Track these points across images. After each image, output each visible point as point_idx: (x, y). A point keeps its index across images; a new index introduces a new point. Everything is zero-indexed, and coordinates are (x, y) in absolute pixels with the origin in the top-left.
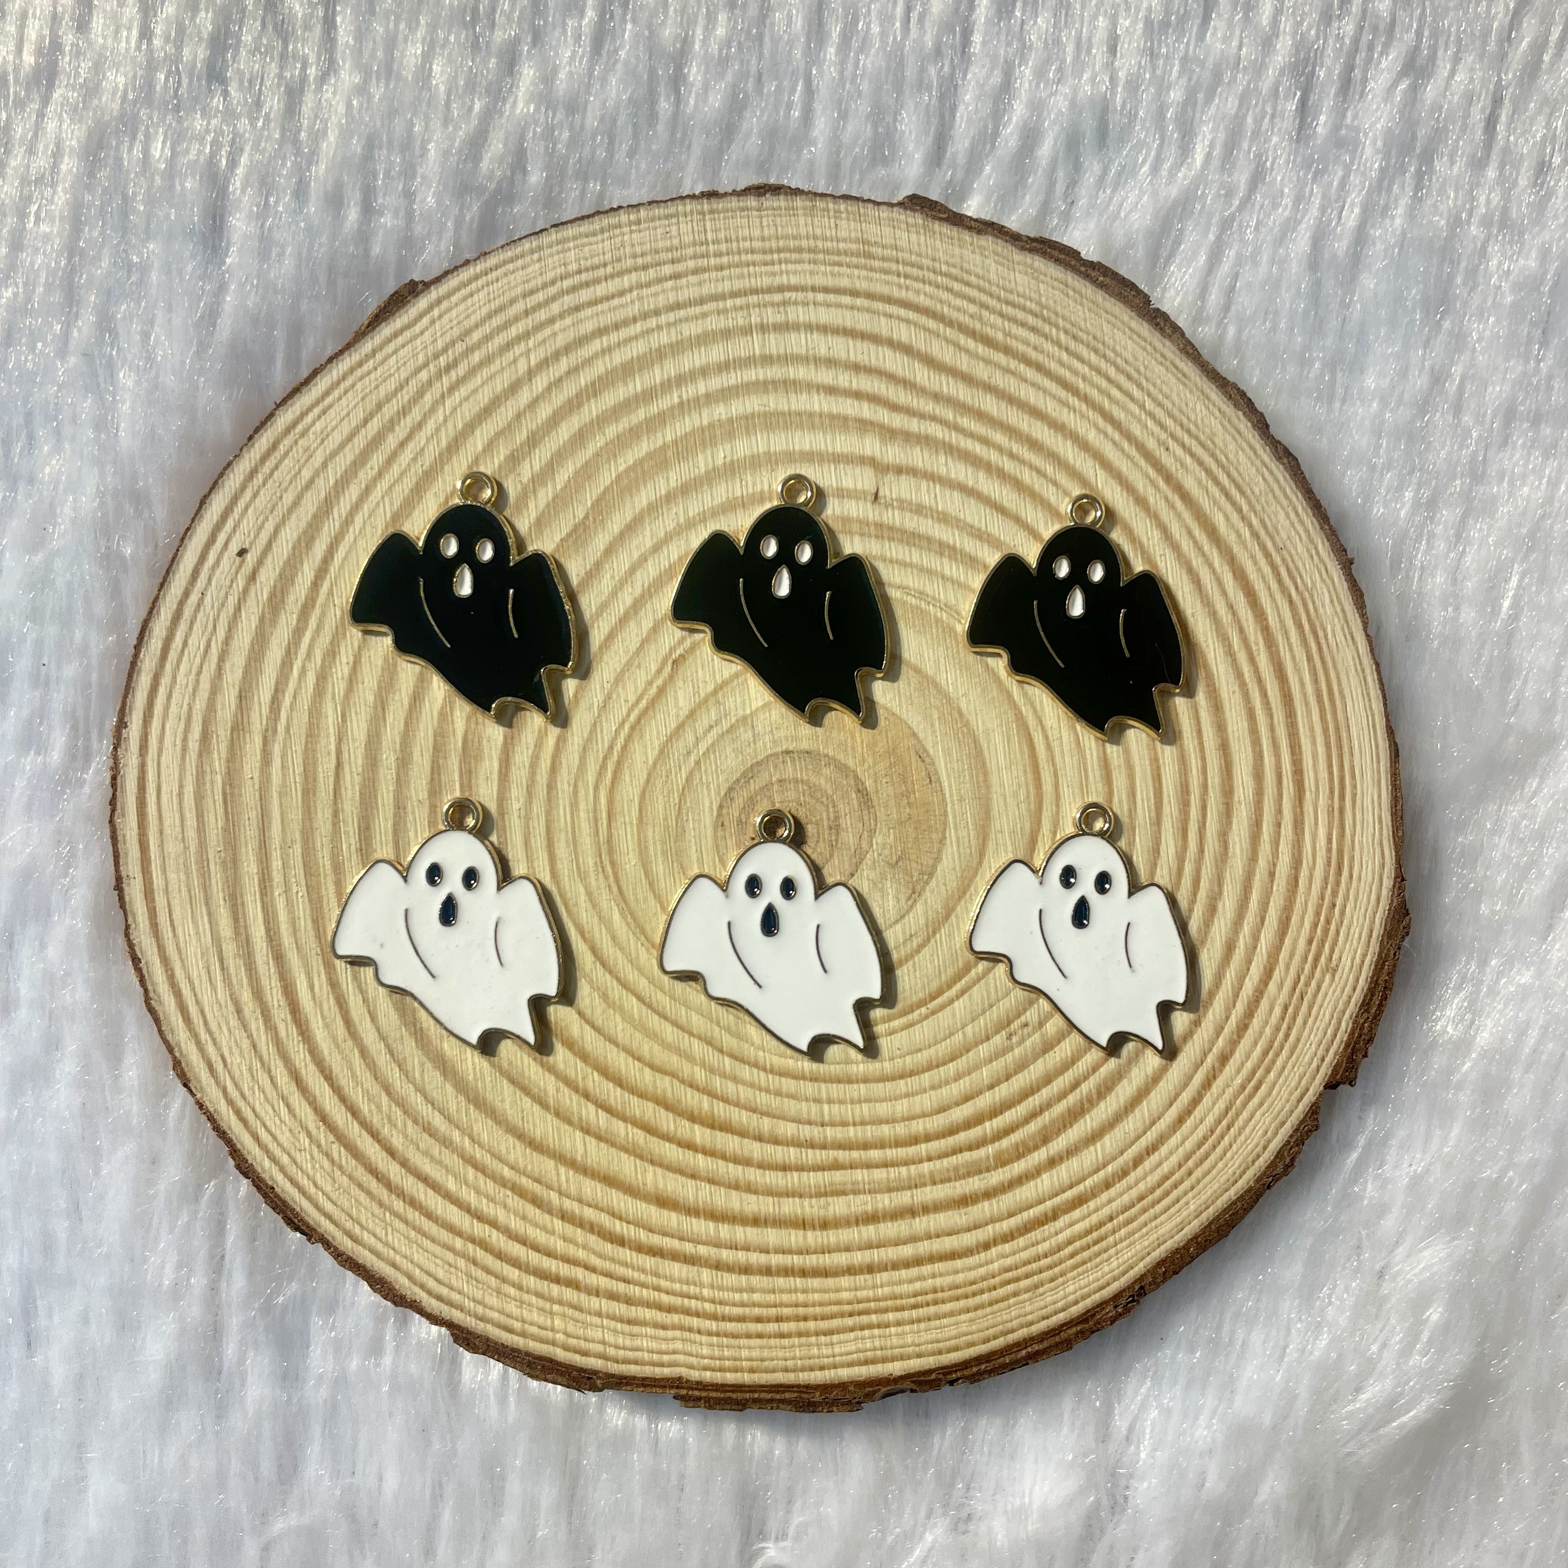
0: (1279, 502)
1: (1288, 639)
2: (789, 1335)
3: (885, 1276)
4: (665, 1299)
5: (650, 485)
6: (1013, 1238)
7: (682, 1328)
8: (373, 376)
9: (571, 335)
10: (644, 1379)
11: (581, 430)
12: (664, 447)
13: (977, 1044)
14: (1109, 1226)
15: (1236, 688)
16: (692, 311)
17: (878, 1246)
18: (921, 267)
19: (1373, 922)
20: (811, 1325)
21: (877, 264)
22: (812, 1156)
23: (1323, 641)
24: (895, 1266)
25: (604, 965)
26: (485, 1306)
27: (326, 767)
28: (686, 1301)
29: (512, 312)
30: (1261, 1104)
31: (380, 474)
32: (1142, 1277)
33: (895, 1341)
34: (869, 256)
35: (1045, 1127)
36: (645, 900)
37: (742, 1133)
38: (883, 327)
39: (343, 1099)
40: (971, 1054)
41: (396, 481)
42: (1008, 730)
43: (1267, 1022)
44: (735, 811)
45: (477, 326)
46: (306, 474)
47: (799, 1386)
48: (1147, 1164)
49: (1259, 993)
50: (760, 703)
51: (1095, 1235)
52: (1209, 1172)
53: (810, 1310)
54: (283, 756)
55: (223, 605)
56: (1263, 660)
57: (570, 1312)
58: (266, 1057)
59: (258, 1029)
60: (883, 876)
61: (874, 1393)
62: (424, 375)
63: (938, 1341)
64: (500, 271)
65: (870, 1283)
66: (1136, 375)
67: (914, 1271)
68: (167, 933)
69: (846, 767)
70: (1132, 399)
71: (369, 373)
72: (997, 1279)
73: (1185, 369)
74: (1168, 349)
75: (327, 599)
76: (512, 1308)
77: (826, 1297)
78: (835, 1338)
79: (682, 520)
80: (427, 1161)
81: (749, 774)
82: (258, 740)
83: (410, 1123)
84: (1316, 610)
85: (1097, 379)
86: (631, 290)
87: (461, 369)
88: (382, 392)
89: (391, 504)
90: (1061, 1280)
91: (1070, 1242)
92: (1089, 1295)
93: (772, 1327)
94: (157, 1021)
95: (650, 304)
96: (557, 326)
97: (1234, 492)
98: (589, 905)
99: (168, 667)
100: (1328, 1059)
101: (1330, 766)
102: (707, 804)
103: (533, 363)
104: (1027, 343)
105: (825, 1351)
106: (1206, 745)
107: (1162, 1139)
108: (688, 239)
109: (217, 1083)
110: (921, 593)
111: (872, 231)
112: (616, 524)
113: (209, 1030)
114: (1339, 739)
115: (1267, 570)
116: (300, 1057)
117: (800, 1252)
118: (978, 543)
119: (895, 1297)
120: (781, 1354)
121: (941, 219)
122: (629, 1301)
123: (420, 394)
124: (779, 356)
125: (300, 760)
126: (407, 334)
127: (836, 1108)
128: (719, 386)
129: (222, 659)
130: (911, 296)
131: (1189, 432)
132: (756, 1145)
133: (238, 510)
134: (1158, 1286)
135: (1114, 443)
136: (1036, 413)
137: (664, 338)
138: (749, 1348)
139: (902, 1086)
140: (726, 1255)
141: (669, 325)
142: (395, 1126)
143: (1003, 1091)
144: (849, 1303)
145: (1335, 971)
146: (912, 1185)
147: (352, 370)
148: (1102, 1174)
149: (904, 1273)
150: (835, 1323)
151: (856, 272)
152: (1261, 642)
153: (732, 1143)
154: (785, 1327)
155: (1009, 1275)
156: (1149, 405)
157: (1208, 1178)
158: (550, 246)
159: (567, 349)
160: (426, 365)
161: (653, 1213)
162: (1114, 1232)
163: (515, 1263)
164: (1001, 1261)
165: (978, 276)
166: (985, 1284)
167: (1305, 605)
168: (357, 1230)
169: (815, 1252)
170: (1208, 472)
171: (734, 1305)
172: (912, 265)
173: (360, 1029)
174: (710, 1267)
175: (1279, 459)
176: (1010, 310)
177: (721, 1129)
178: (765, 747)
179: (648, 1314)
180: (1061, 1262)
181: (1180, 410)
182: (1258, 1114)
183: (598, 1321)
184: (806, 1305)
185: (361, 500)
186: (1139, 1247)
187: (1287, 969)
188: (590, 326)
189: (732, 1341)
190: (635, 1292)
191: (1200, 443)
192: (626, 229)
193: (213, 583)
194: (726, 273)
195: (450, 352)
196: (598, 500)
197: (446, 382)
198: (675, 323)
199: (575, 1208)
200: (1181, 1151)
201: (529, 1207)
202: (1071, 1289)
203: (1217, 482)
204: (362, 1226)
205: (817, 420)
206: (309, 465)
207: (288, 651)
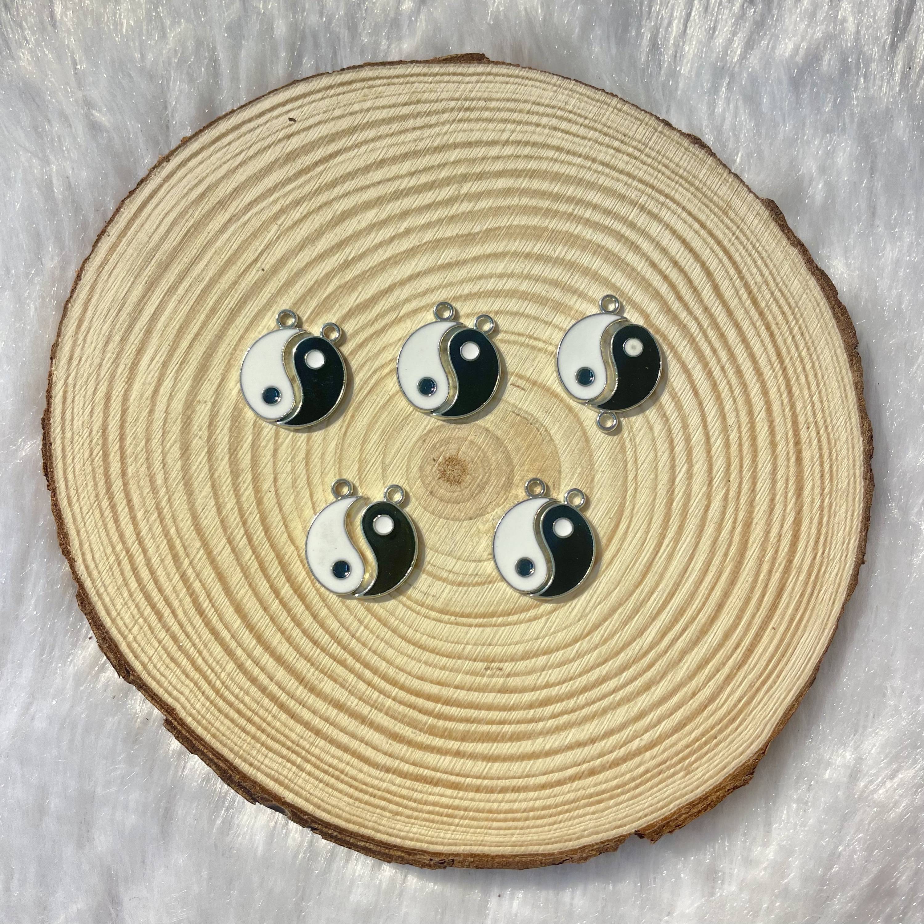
0: (847, 500)
1: (798, 576)
2: (248, 733)
3: (322, 743)
4: (200, 661)
5: (523, 243)
6: (405, 777)
7: (196, 684)
8: (427, 85)
9: (542, 139)
10: (155, 694)
11: (510, 188)
12: (546, 229)
13: (466, 659)
14: (462, 813)
15: (750, 580)
16: (613, 173)
17: (331, 724)
18: (748, 239)
19: (729, 763)
20: (264, 737)
21: (726, 220)
22: (335, 648)
23: (816, 592)
24: (332, 742)
25: (307, 464)
26: (106, 590)
27: (248, 256)
28: (210, 671)
29: (521, 106)
30: (594, 813)
31: (392, 135)
32: (457, 855)
33: (300, 782)
35: (468, 732)
36: (355, 447)
37: (308, 607)
38: (706, 254)
39: (122, 427)
40: (460, 662)
41: (397, 144)
42: (612, 507)
43: (631, 771)
44: (437, 438)
45: (498, 100)
46: (356, 107)
47: (231, 764)
48: (508, 796)
49: (639, 752)
51: (450, 811)
52: (537, 827)
53: (269, 729)
54: (233, 234)
55: (263, 139)
56: (776, 576)
57: (146, 628)
58: (102, 375)
59: (110, 358)
61: (268, 800)
62: (452, 104)
63: (322, 801)
64: (530, 83)
65: (311, 740)
66: (820, 377)
67: (339, 753)
68: (104, 275)
69: (511, 462)
70: (809, 388)
71: (426, 82)
72: (380, 793)
74: (848, 377)
75: (317, 175)
76: (119, 603)
77: (283, 729)
78: (270, 754)
79: (525, 272)
80: (138, 492)
82: (227, 216)
83: (145, 466)
84: (825, 572)
85: (797, 363)
86: (589, 140)
87: (474, 115)
88: (425, 96)
89: (386, 153)
90: (413, 821)
91: (434, 804)
92: (421, 841)
93: (242, 722)
94: (64, 315)
95: (593, 154)
96: (538, 129)
97: (827, 476)
99: (212, 148)
100: (649, 818)
101: (770, 661)
103: (511, 138)
104: (775, 319)
105: (260, 757)
106: (711, 598)
107: (525, 789)
108: (639, 137)
109: (68, 369)
111: (737, 202)
112: (490, 248)
113: (85, 340)
114: (786, 651)
115: (814, 530)
117: (288, 694)
118: (670, 400)
119: (318, 758)
120: (235, 739)
121: (776, 222)
124: (640, 228)
125: (239, 242)
126: (460, 78)
127: (367, 632)
128: (597, 220)
129: (241, 164)
130: (732, 250)
131: (826, 428)
132: (311, 619)
133: (308, 99)
134: (462, 866)
135: (782, 403)
136: (752, 356)
137: (588, 176)
138: (222, 723)
139: (410, 649)
140: (249, 664)
141: (596, 171)
142: (136, 463)
143: (461, 695)
144: (293, 742)
145: (689, 773)
146: (374, 706)
147: (418, 75)
148: (479, 781)
150: (277, 746)
151: (713, 216)
152: (783, 566)
153: (299, 608)
154: (249, 727)
155: (388, 796)
156: (816, 398)
157: (534, 830)
158: (566, 89)
159: (534, 144)
160: (458, 99)
161: (229, 612)
162: (462, 818)
163: (139, 581)
164: (389, 785)
165: (775, 266)
166: (371, 790)
168: (75, 500)
169: (296, 700)
170: (821, 456)
171: (232, 693)
172: (745, 235)
173: (159, 398)
174: (236, 664)
175: (865, 479)
176: (778, 294)
177: (299, 596)
179: (185, 662)
180: (421, 811)
181: (830, 413)
182: (588, 817)
183: (157, 645)
184: (269, 724)
185: (373, 140)
186: (468, 837)
187: (664, 751)
188: (555, 142)
189: (216, 712)
190: (188, 645)
191: (828, 438)
192: (611, 109)
193: (267, 125)
194: (645, 167)
195: (474, 102)
196: (490, 230)
197: (461, 115)
198: (599, 172)
199: (192, 577)
200: (531, 804)
201: (169, 557)
202: (415, 830)
203: (822, 465)
204: (78, 499)
205: (634, 274)
206: (361, 104)
207: (277, 186)
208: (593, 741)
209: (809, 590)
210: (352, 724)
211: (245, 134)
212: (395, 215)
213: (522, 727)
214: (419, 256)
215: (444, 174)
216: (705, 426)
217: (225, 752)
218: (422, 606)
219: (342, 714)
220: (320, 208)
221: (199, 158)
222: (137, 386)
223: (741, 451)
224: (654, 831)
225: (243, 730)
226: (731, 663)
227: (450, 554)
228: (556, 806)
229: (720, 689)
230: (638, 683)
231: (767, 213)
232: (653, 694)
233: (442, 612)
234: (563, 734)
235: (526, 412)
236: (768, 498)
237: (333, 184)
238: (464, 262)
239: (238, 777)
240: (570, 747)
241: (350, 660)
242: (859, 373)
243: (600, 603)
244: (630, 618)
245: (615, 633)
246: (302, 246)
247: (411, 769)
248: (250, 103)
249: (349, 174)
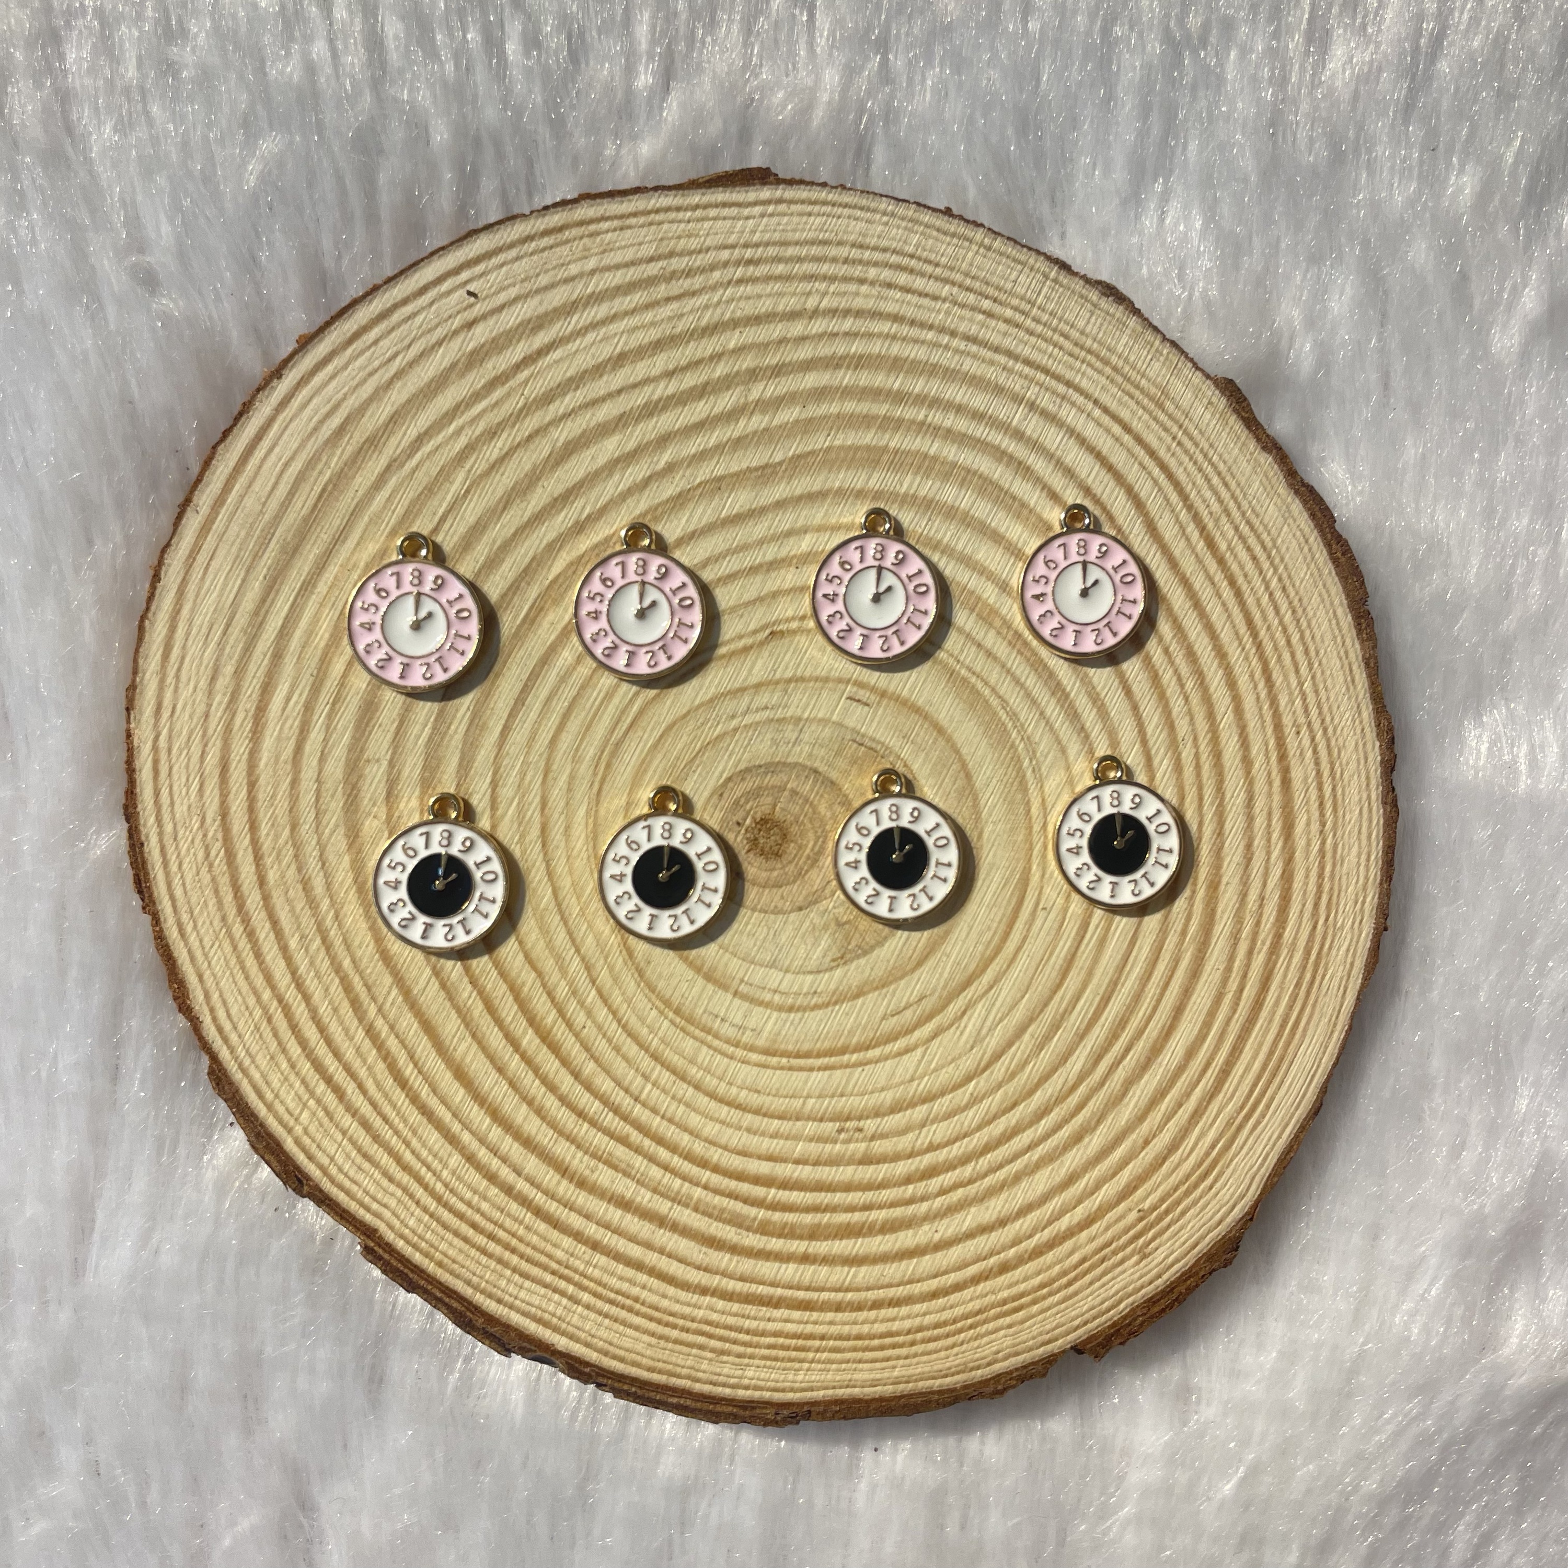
0: (1359, 839)
1: (1291, 957)
2: (490, 1256)
3: (603, 1260)
4: (408, 1156)
5: (851, 474)
6: (730, 1299)
7: (405, 1190)
8: (683, 225)
9: (870, 304)
10: (344, 1211)
11: (825, 388)
12: (885, 449)
13: (809, 1119)
14: (817, 1343)
15: (1221, 968)
16: (984, 352)
17: (615, 1231)
18: (1196, 445)
19: (1203, 1237)
20: (515, 1260)
21: (1162, 417)
22: (610, 1120)
23: (1318, 978)
24: (618, 1257)
25: (544, 845)
26: (253, 1062)
28: (424, 1169)
29: (833, 251)
30: (1010, 1326)
31: (633, 312)
32: (815, 1403)
33: (575, 1320)
34: (1161, 406)
35: (819, 1225)
37: (565, 1062)
38: (1133, 474)
39: (251, 809)
40: (799, 1124)
41: (643, 326)
42: (1011, 874)
43: (1060, 1261)
44: (740, 789)
45: (797, 243)
46: (574, 269)
47: (470, 1303)
48: (884, 1313)
49: (1070, 1233)
50: (820, 715)
51: (800, 1342)
52: (929, 1353)
53: (522, 1247)
54: (395, 491)
55: (430, 331)
56: (1259, 960)
57: (321, 1114)
58: (210, 731)
59: (220, 704)
60: (826, 927)
61: (529, 1350)
62: (725, 255)
63: (611, 1344)
64: (846, 211)
65: (587, 1257)
66: (1313, 654)
67: (630, 1273)
70: (1297, 671)
71: (680, 222)
72: (694, 1326)
73: (1357, 678)
74: (1355, 650)
75: (520, 385)
76: (275, 1079)
77: (543, 1244)
78: (527, 1284)
80: (287, 908)
81: (771, 767)
82: (383, 462)
83: (293, 867)
84: (1330, 948)
85: (1278, 635)
86: (944, 300)
87: (761, 270)
88: (681, 244)
89: (626, 343)
90: (746, 1361)
91: (776, 1334)
92: (761, 1389)
93: (481, 1240)
94: (140, 639)
95: (953, 323)
96: (864, 289)
97: (1328, 805)
98: (565, 787)
99: (349, 351)
100: (1090, 1326)
101: (1255, 1085)
102: (720, 768)
103: (823, 305)
104: (1242, 567)
105: (512, 1289)
106: (1165, 999)
107: (909, 1300)
108: (1020, 290)
109: (156, 725)
110: (1015, 714)
111: (1177, 387)
112: (802, 485)
113: (177, 676)
115: (1312, 887)
116: (240, 748)
117: (546, 1193)
118: (1090, 705)
119: (599, 1283)
120: (473, 1266)
121: (1240, 415)
122: (376, 1138)
123: (713, 268)
124: (1030, 438)
125: (407, 503)
126: (734, 211)
127: (656, 1092)
128: (963, 430)
129: (399, 374)
130: (1172, 463)
131: (1325, 730)
132: (570, 1080)
133: (495, 261)
134: (824, 1419)
135: (1258, 698)
136: (1209, 628)
137: (946, 359)
138: (451, 1244)
139: (724, 1111)
140: (483, 1154)
141: (957, 351)
142: (280, 862)
143: (805, 1172)
144: (559, 1262)
145: (1145, 1256)
146: (676, 1199)
147: (668, 209)
148: (840, 1296)
149: (620, 1268)
150: (535, 1271)
151: (1141, 412)
152: (1268, 943)
153: (551, 1064)
154: (492, 1246)
155: (707, 1328)
156: (1308, 686)
157: (925, 1358)
158: (903, 219)
159: (859, 314)
160: (733, 247)
161: (446, 1080)
162: (817, 1350)
163: (303, 1043)
164: (708, 1312)
165: (1238, 484)
166: (681, 1322)
167: (1324, 938)
168: (189, 928)
169: (559, 1201)
170: (1319, 774)
171: (462, 1199)
172: (1191, 438)
173: (305, 762)
174: (463, 1155)
175: (1384, 803)
176: (1245, 529)
177: (549, 1047)
178: (799, 754)
179: (385, 1160)
180: (757, 1346)
181: (1330, 708)
182: (1002, 1333)
183: (339, 1137)
184: (521, 1240)
185: (603, 322)
186: (829, 1377)
187: (1107, 1229)
188: (891, 308)
189: (440, 1229)
190: (387, 1134)
191: (1328, 746)
192: (975, 247)
193: (434, 308)
194: (1033, 340)
195: (760, 249)
196: (799, 457)
197: (739, 272)
198: (963, 352)
199: (384, 1030)
200: (918, 1321)
201: (346, 1004)
202: (750, 1373)
203: (1320, 788)
204: (195, 927)
205: (1025, 512)
206: (579, 264)
207: (457, 407)
208: (1002, 1223)
209: (1308, 976)
210: (644, 1229)
211: (399, 325)
212: (649, 444)
213: (898, 1212)
214: (691, 505)
215: (720, 370)
216: (1144, 742)
217: (459, 1286)
218: (737, 1045)
219: (629, 1216)
220: (530, 438)
221: (330, 368)
222: (268, 743)
223: (1198, 775)
224: (1099, 1345)
225: (484, 1251)
226: (1198, 1092)
227: (772, 965)
228: (955, 1321)
229: (1185, 1132)
230: (1066, 1132)
231: (1224, 401)
232: (1086, 1147)
233: (767, 1052)
234: (958, 1217)
235: (873, 740)
236: (1243, 843)
237: (548, 398)
238: (762, 511)
239: (481, 1320)
240: (970, 1235)
241: (635, 1137)
242: (1371, 644)
243: (1001, 1020)
244: (1047, 1038)
245: (1026, 1062)
246: (506, 502)
247: (739, 1286)
248: (402, 272)
249: (571, 380)
